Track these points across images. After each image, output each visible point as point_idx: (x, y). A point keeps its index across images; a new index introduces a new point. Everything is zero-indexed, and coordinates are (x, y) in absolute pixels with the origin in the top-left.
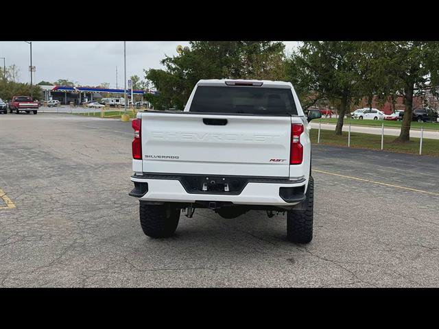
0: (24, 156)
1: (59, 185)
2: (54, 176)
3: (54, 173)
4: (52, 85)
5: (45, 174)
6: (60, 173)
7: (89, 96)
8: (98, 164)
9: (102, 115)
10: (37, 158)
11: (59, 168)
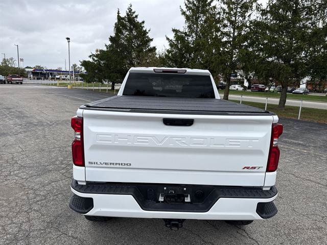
0: (5, 115)
1: (22, 143)
2: (20, 133)
3: (21, 130)
4: (32, 68)
5: (14, 131)
6: (25, 130)
7: (51, 74)
8: (53, 121)
9: (58, 85)
10: (13, 116)
11: (26, 125)
